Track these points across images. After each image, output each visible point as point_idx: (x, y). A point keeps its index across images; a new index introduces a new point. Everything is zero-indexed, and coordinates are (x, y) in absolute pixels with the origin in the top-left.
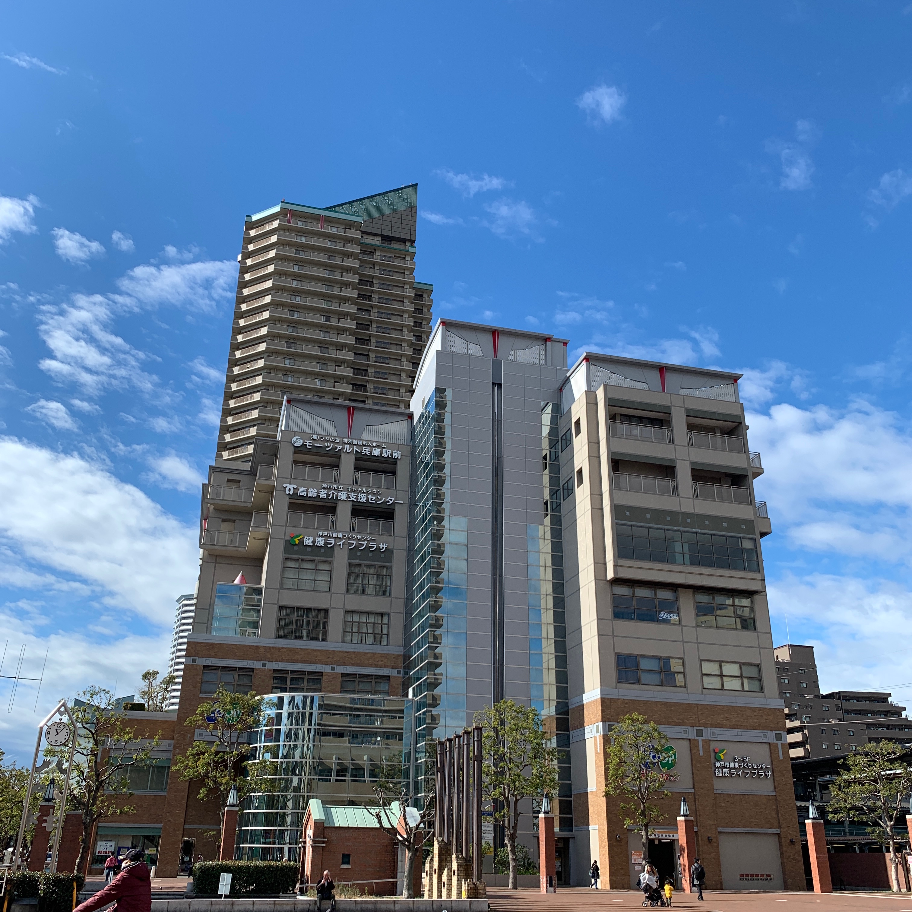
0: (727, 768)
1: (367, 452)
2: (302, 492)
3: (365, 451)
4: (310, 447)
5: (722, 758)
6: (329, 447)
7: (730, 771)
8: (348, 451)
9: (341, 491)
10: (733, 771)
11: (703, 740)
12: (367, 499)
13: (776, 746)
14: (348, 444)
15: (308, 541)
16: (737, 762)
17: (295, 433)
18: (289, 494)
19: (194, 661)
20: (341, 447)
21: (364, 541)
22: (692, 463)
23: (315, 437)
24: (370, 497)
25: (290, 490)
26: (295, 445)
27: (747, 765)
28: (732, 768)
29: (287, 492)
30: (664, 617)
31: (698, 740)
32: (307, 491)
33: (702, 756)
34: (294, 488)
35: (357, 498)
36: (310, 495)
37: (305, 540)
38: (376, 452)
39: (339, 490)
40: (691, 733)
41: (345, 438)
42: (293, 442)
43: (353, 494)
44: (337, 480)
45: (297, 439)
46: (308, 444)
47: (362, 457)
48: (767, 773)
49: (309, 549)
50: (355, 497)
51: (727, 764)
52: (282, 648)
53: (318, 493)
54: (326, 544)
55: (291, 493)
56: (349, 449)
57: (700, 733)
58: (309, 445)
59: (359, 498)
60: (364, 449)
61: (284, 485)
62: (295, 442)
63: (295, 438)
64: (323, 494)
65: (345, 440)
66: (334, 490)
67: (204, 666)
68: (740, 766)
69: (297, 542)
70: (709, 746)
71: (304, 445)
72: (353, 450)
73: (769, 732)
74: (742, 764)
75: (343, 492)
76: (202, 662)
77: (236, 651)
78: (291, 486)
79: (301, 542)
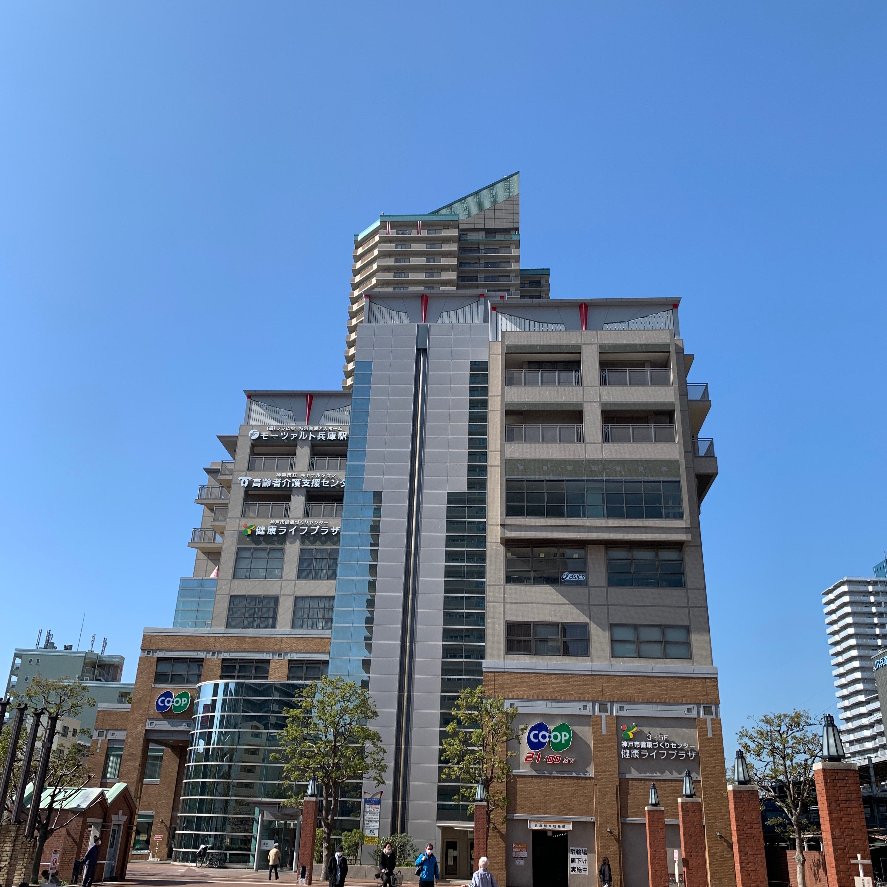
0: (636, 748)
2: (256, 483)
3: (321, 436)
5: (631, 736)
6: (285, 436)
7: (640, 752)
8: (303, 438)
9: (295, 478)
11: (606, 716)
13: (705, 722)
14: (303, 431)
15: (260, 531)
16: (650, 741)
17: (253, 427)
18: (244, 486)
21: (315, 526)
22: (604, 404)
24: (324, 481)
25: (244, 482)
26: (252, 438)
27: (663, 745)
28: (643, 749)
30: (568, 578)
31: (601, 716)
32: (261, 481)
33: (605, 735)
35: (310, 484)
36: (264, 485)
37: (257, 530)
38: (332, 436)
39: (294, 478)
40: (593, 708)
41: (300, 426)
42: (249, 435)
43: (306, 480)
44: (291, 468)
45: (254, 432)
46: (264, 436)
47: (318, 442)
48: (690, 754)
49: (262, 538)
50: (309, 482)
52: (233, 637)
53: (271, 482)
54: (277, 532)
55: (246, 485)
56: (305, 437)
57: (603, 708)
59: (313, 483)
60: (319, 435)
61: (240, 478)
62: (251, 436)
63: (251, 432)
64: (277, 483)
65: (301, 428)
66: (289, 478)
70: (616, 724)
73: (695, 706)
74: (657, 743)
75: (297, 479)
76: (156, 654)
77: (188, 642)
79: (254, 532)
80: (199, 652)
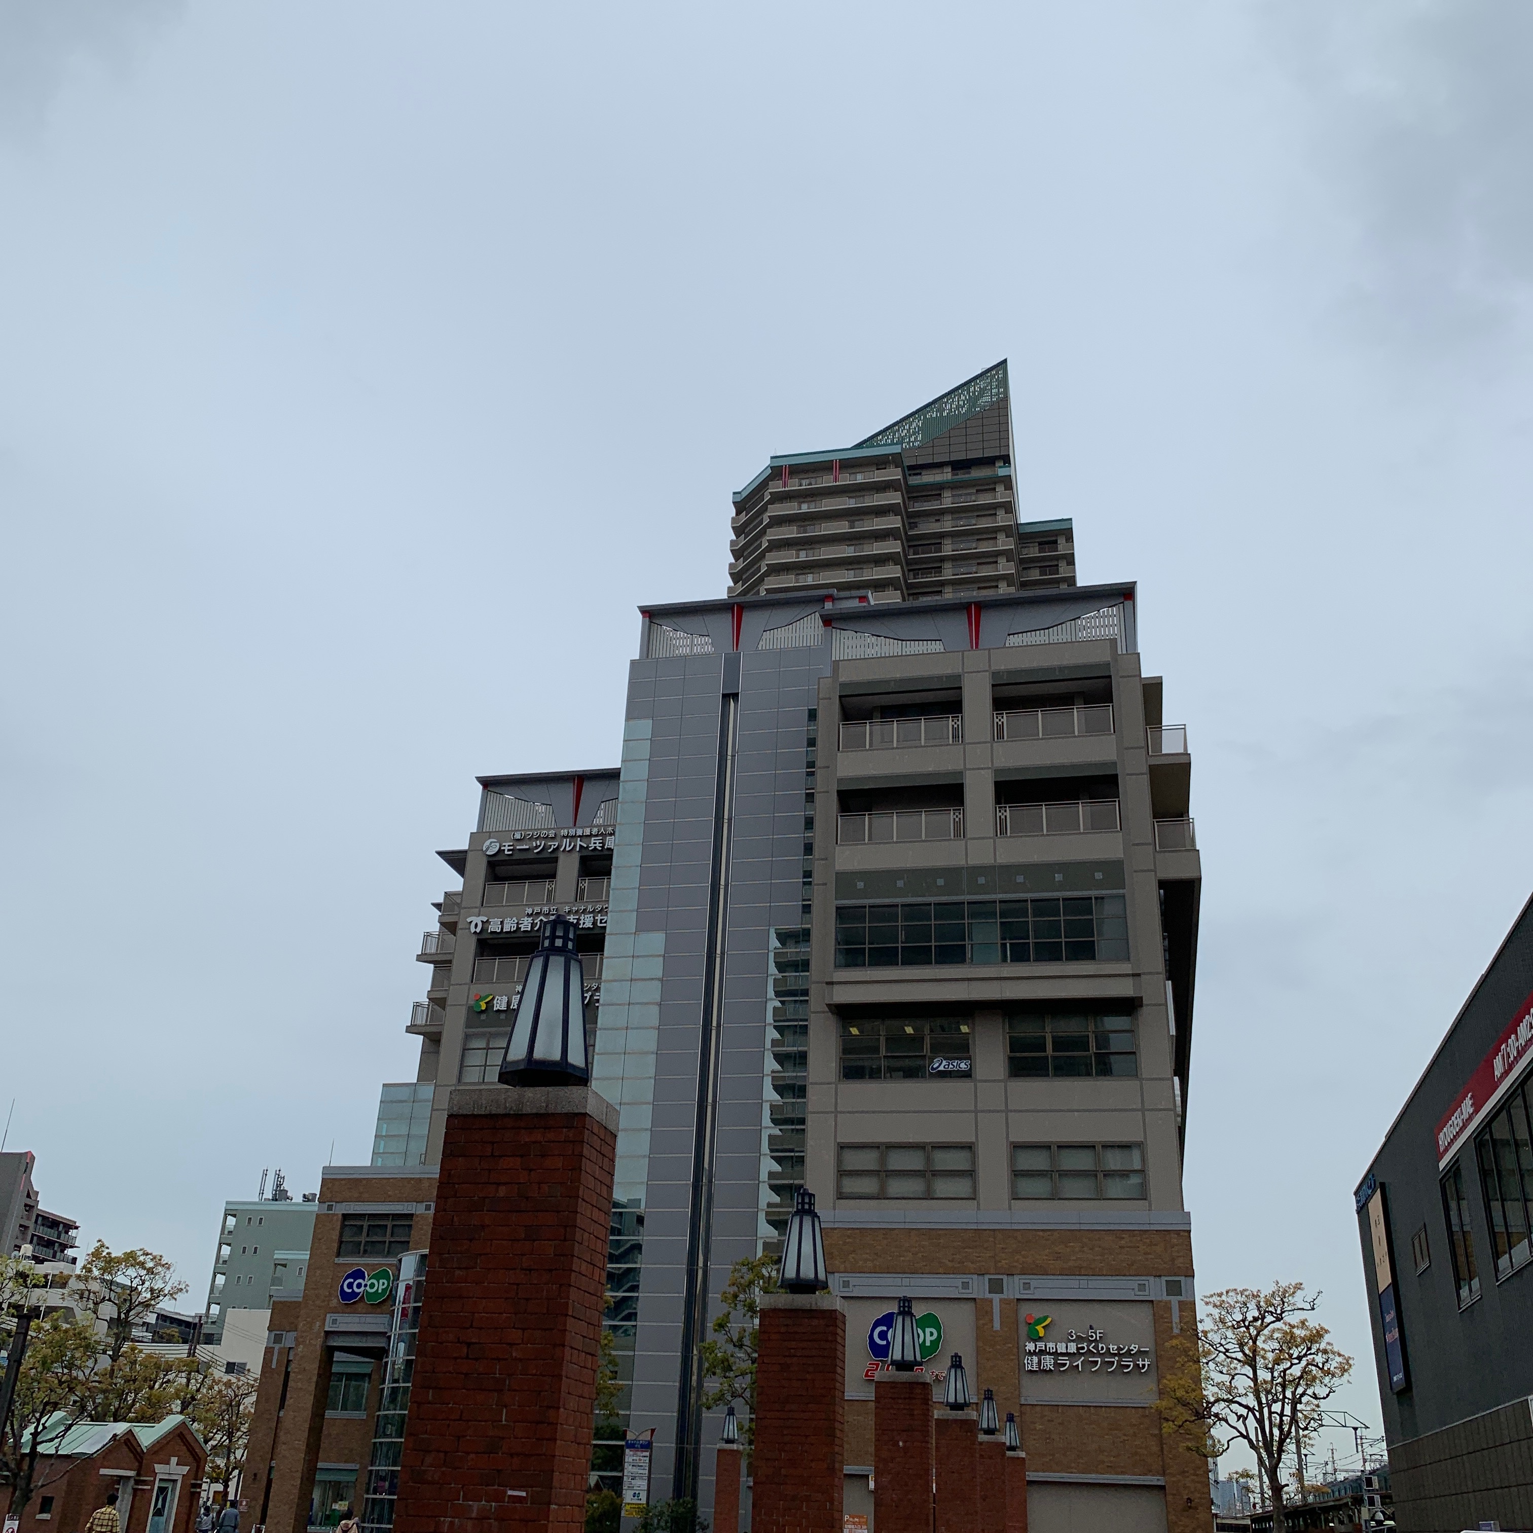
0: (1049, 1354)
1: (597, 845)
2: (495, 927)
3: (595, 844)
4: (511, 852)
5: (1042, 1334)
6: (540, 846)
7: (1056, 1360)
10: (1062, 1360)
11: (1001, 1300)
12: (594, 923)
13: (1168, 1307)
14: (567, 837)
15: (500, 1004)
16: (1073, 1341)
17: (490, 835)
18: (475, 932)
19: (330, 1208)
20: (557, 844)
22: (997, 771)
23: (518, 836)
24: (599, 918)
25: (476, 925)
26: (488, 853)
27: (1096, 1347)
28: (1062, 1354)
29: (473, 930)
30: (941, 1068)
31: (991, 1301)
32: (502, 923)
33: (996, 1331)
34: (482, 921)
35: (578, 924)
36: (506, 929)
37: (495, 1002)
40: (979, 1287)
41: (563, 828)
42: (484, 849)
43: (572, 917)
44: (550, 899)
45: (491, 843)
46: (506, 848)
47: (591, 853)
48: (1140, 1363)
49: (503, 1016)
50: (575, 921)
51: (1051, 1345)
53: (517, 923)
55: (478, 930)
56: (569, 846)
57: (996, 1287)
58: (509, 850)
59: (581, 922)
60: (593, 841)
61: (469, 920)
62: (487, 850)
63: (487, 843)
64: (526, 925)
65: (564, 832)
66: (545, 915)
67: (344, 1215)
68: (1078, 1349)
69: (483, 1008)
70: (1016, 1312)
71: (500, 851)
72: (575, 846)
73: (1152, 1279)
74: (1085, 1345)
76: (341, 1209)
77: (389, 1188)
78: (478, 920)
79: (490, 1004)
80: (406, 1204)
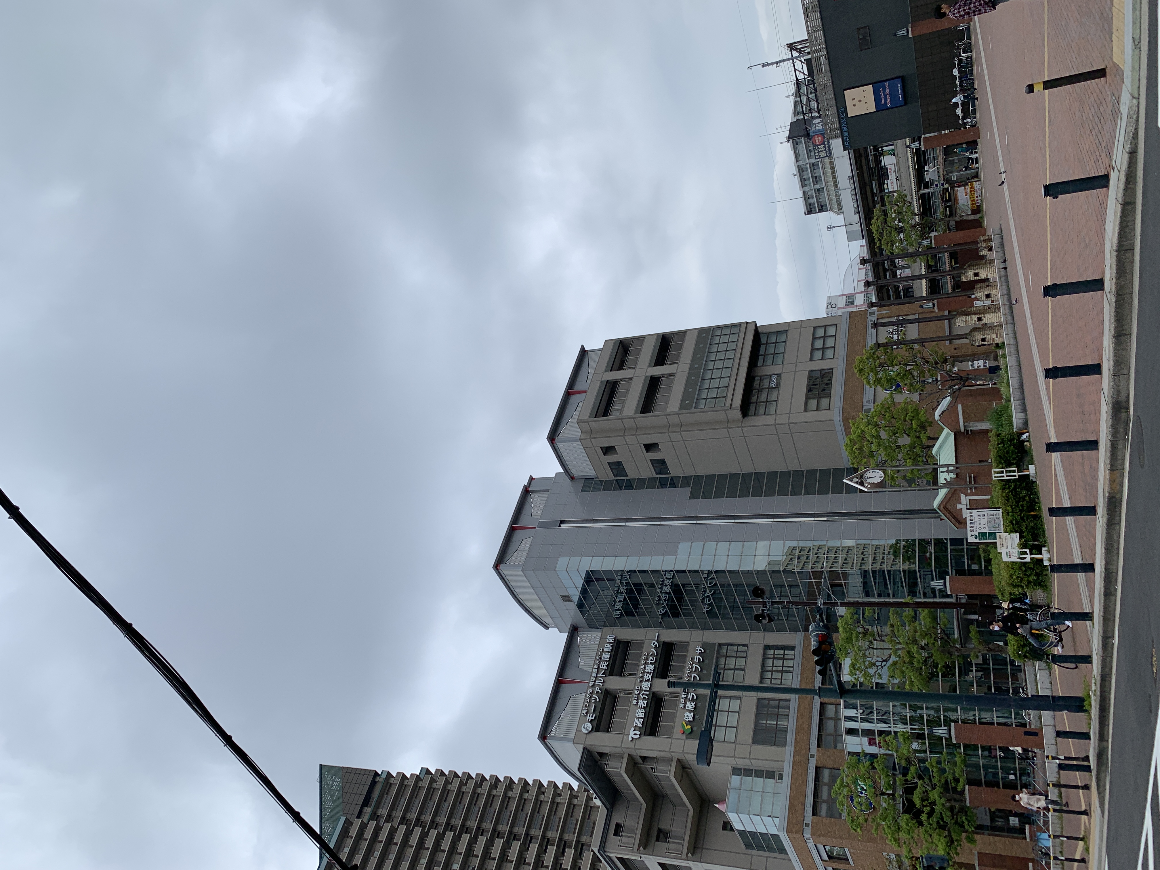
1: (605, 665)
2: (639, 723)
10: (900, 337)
13: (879, 314)
15: (689, 716)
16: (893, 336)
17: (578, 730)
19: (807, 825)
21: (692, 667)
23: (585, 712)
25: (635, 734)
26: (590, 729)
29: (638, 737)
34: (634, 731)
35: (650, 673)
36: (642, 715)
37: (687, 720)
38: (606, 656)
39: (641, 689)
42: (587, 732)
43: (645, 677)
44: (630, 692)
45: (584, 728)
46: (591, 718)
47: (609, 669)
49: (697, 716)
50: (648, 675)
52: (795, 739)
54: (693, 700)
55: (638, 733)
60: (602, 667)
61: (630, 739)
62: (587, 730)
63: (584, 730)
64: (643, 703)
66: (639, 693)
67: (813, 814)
68: (896, 334)
69: (689, 727)
72: (601, 677)
75: (643, 686)
78: (632, 733)
79: (689, 723)
80: (809, 771)
